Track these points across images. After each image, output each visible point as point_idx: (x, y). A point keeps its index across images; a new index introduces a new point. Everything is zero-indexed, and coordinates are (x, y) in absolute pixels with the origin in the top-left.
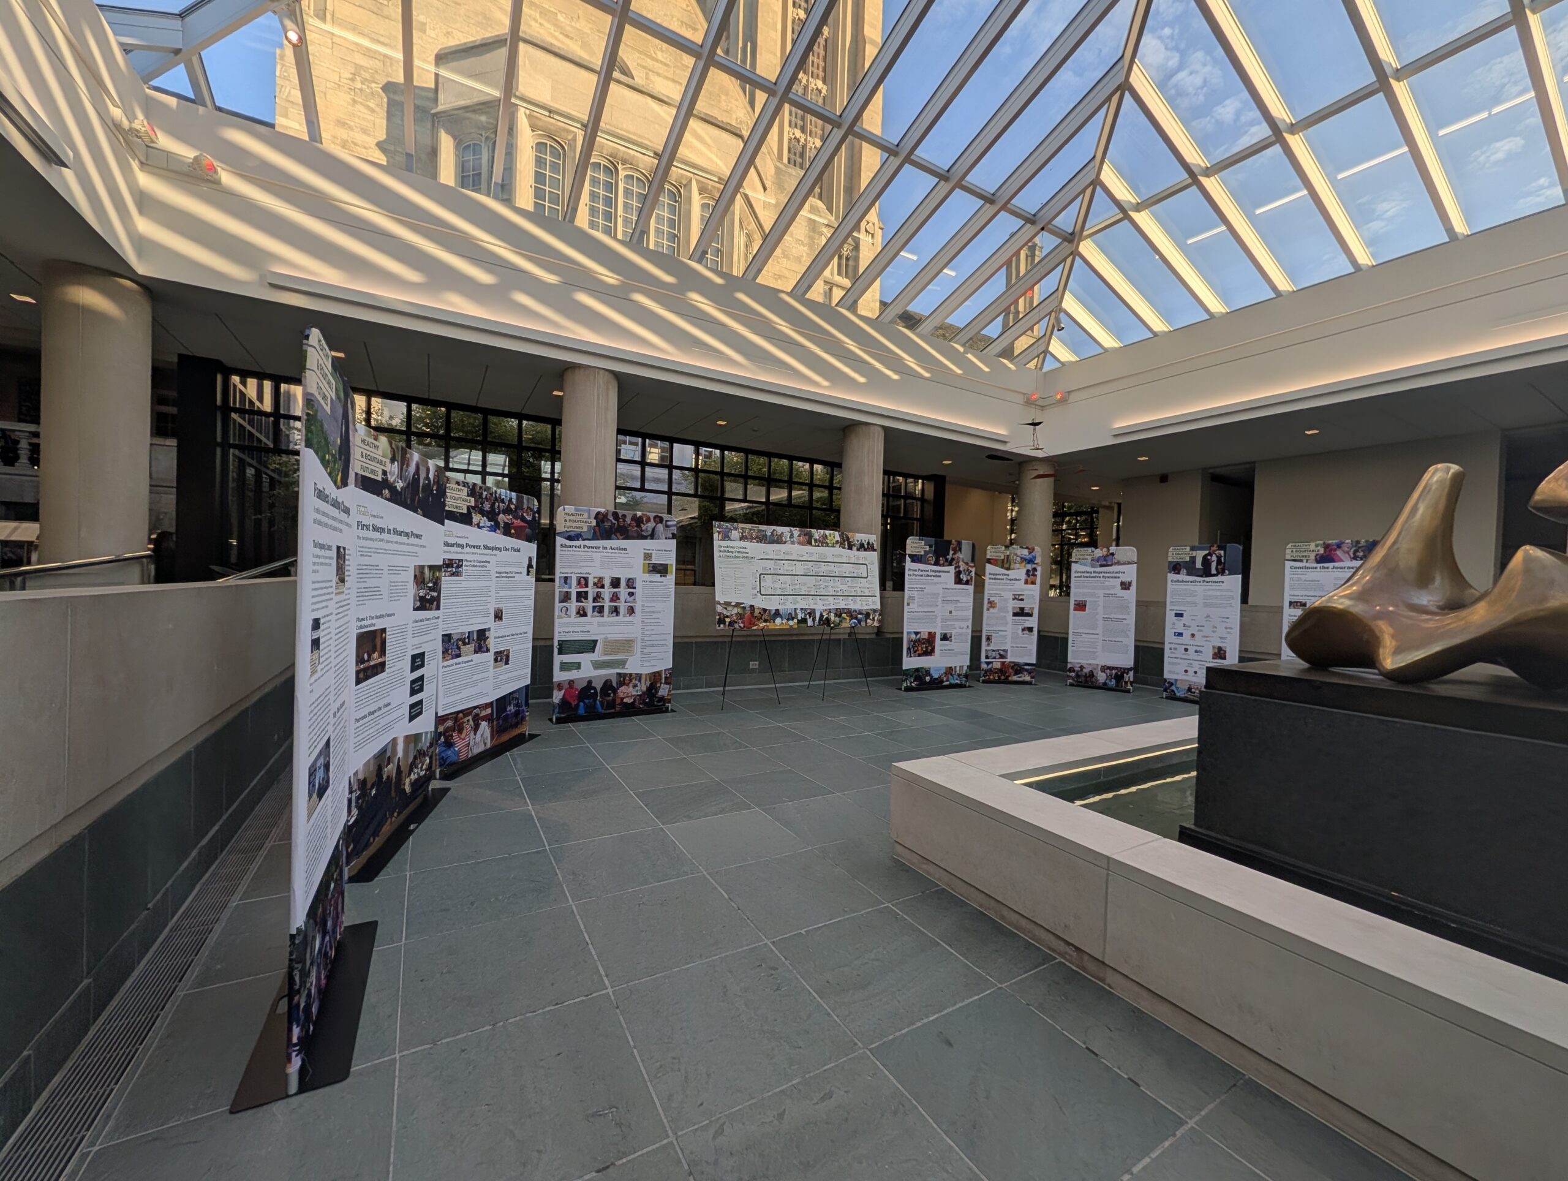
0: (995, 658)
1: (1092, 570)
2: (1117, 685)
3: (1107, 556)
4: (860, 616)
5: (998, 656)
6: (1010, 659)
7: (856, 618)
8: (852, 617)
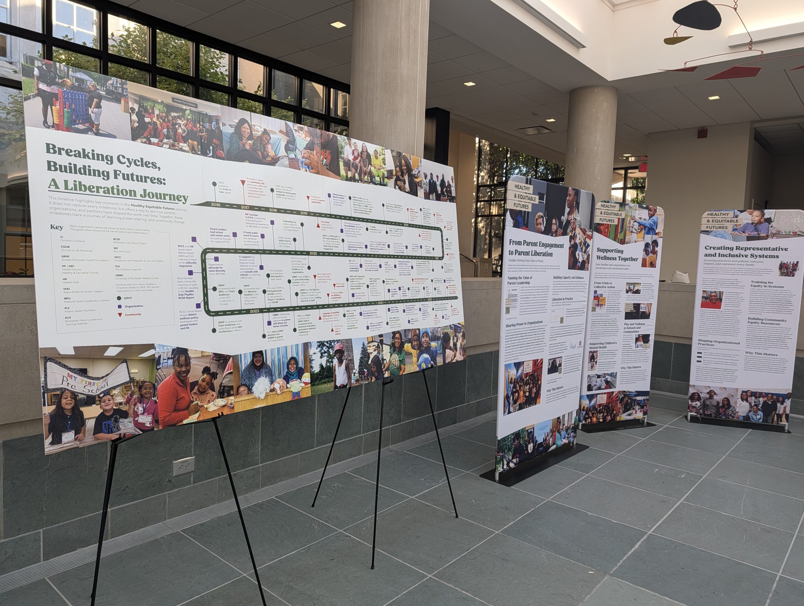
0: (600, 388)
1: (734, 244)
2: (765, 419)
3: (760, 222)
4: (433, 344)
5: (604, 385)
6: (620, 387)
7: (428, 350)
8: (422, 349)
